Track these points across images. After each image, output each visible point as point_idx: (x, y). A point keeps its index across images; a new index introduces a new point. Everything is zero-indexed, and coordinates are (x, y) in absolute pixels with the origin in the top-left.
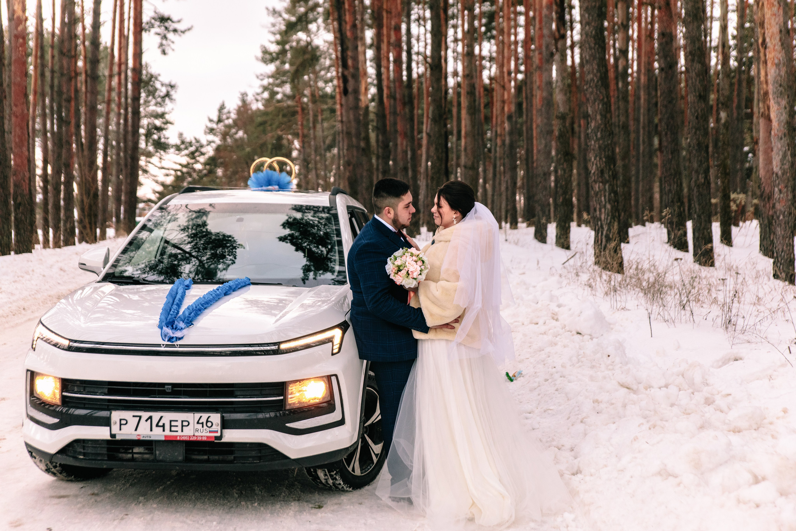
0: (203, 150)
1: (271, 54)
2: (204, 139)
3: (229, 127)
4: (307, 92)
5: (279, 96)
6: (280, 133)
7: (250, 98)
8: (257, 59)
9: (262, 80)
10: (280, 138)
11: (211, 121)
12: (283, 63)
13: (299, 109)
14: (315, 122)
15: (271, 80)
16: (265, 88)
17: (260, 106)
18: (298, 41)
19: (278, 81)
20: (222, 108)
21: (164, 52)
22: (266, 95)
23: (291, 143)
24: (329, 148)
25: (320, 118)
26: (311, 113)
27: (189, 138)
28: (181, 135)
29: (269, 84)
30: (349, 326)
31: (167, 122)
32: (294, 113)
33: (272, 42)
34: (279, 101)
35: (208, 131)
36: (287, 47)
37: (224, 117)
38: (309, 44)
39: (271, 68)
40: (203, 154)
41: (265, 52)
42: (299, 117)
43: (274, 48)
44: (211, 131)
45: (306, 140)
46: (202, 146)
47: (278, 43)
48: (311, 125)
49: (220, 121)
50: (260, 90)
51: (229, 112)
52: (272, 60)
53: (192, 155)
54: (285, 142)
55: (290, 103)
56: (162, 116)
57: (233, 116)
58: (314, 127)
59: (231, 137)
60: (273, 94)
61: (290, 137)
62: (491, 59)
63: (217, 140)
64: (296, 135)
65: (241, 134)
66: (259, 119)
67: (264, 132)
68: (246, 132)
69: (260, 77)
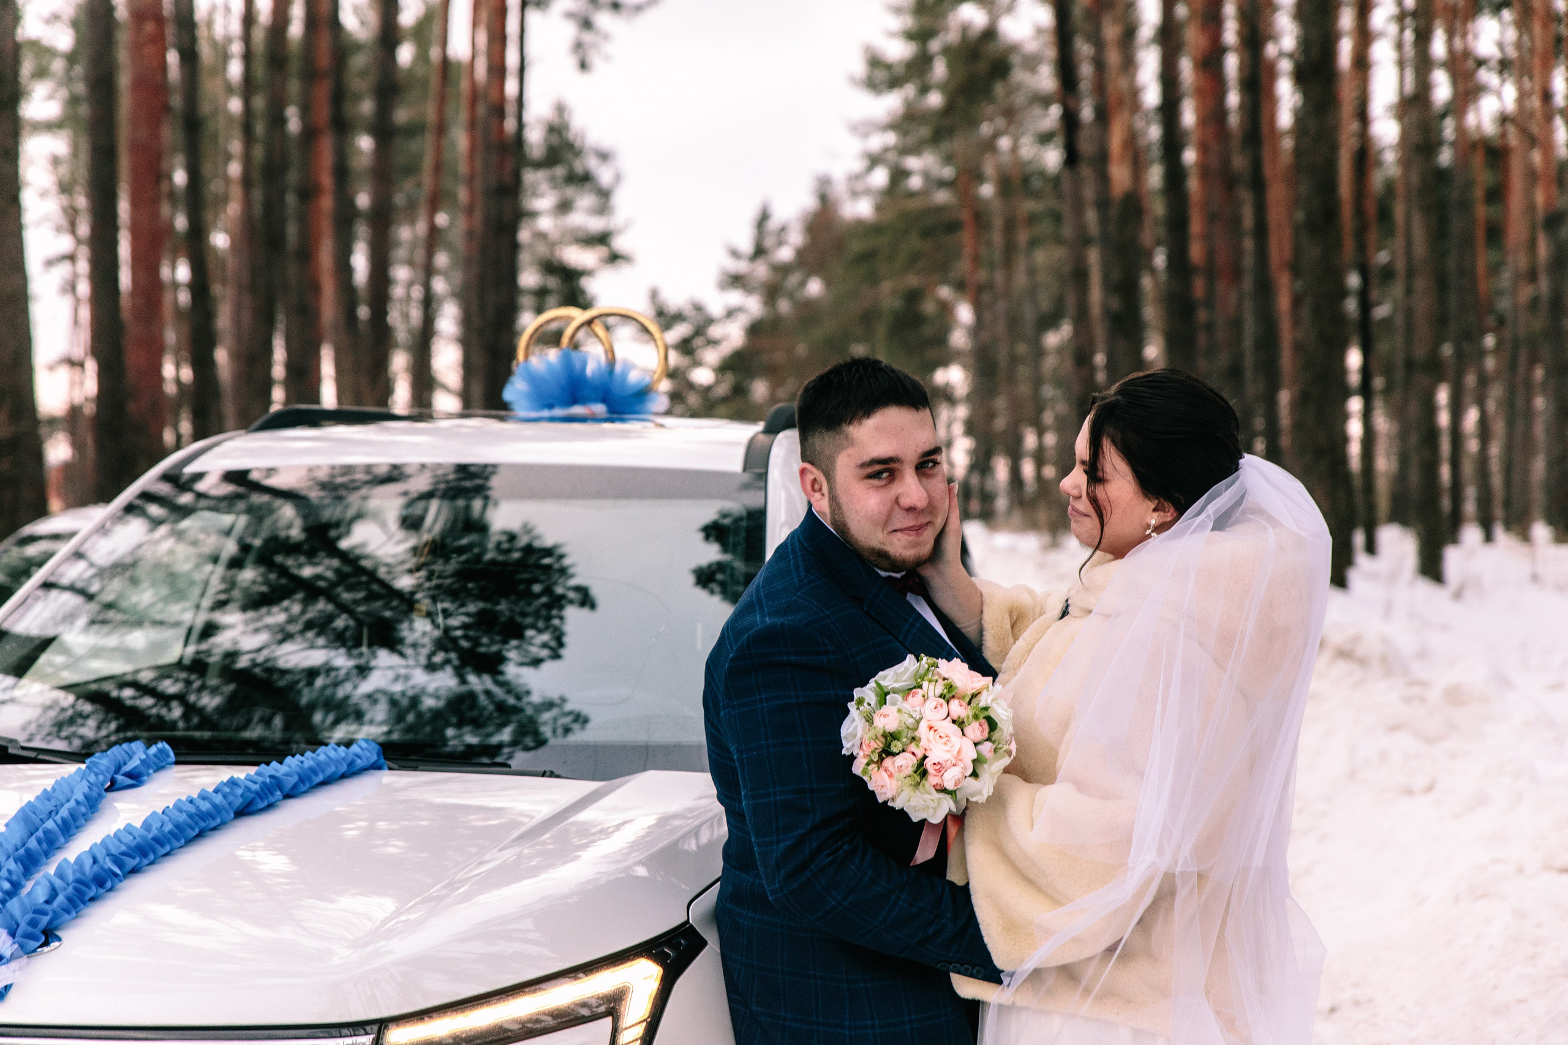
0: (715, 331)
1: (888, 67)
2: (717, 302)
3: (783, 270)
4: (989, 168)
5: (915, 183)
6: (912, 280)
7: (840, 188)
8: (853, 81)
9: (866, 135)
10: (913, 297)
11: (735, 254)
12: (924, 90)
13: (965, 215)
14: (1010, 250)
15: (891, 138)
16: (874, 160)
17: (862, 209)
18: (965, 29)
19: (910, 140)
20: (764, 217)
21: (583, 66)
22: (880, 177)
23: (946, 310)
24: (1050, 321)
25: (1022, 237)
26: (998, 223)
27: (675, 299)
28: (654, 294)
29: (886, 150)
30: (703, 943)
31: (614, 258)
32: (953, 227)
33: (892, 35)
34: (911, 195)
35: (730, 280)
36: (935, 45)
37: (769, 242)
38: (990, 34)
39: (891, 103)
40: (713, 343)
41: (875, 62)
42: (966, 238)
43: (898, 51)
44: (736, 281)
45: (986, 297)
46: (710, 321)
47: (910, 36)
48: (997, 256)
49: (760, 252)
50: (858, 165)
51: (783, 229)
52: (894, 83)
53: (686, 347)
54: (929, 307)
55: (942, 197)
56: (602, 239)
57: (796, 238)
58: (1008, 262)
59: (791, 296)
60: (899, 175)
61: (945, 292)
62: (1504, 66)
63: (753, 305)
64: (960, 286)
65: (815, 287)
66: (857, 246)
67: (873, 279)
68: (828, 282)
69: (862, 129)
